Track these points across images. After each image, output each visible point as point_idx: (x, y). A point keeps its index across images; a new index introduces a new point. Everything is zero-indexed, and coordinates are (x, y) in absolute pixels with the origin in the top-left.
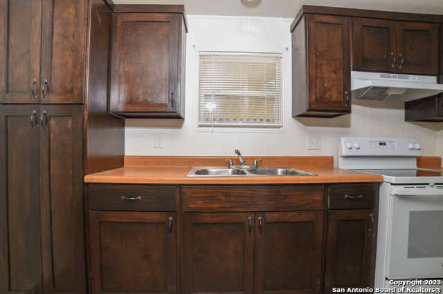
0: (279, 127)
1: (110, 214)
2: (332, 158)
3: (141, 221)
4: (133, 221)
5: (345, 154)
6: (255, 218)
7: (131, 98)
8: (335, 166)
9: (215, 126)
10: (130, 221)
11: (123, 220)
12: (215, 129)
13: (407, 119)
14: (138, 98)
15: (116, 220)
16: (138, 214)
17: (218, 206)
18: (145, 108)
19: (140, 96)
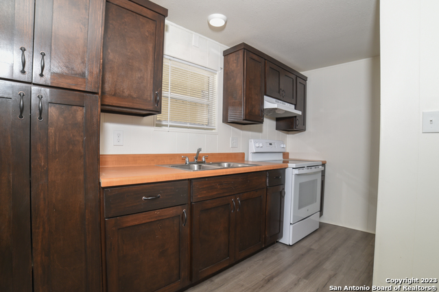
0: (212, 129)
1: (130, 218)
2: (243, 154)
3: (160, 218)
4: (153, 220)
5: (255, 151)
6: (236, 198)
7: (115, 90)
8: (246, 159)
9: (170, 126)
10: (150, 220)
11: (144, 222)
12: (171, 128)
13: (278, 128)
14: (123, 92)
15: (136, 223)
16: (157, 212)
17: (215, 193)
18: (131, 104)
19: (125, 90)
